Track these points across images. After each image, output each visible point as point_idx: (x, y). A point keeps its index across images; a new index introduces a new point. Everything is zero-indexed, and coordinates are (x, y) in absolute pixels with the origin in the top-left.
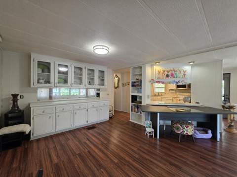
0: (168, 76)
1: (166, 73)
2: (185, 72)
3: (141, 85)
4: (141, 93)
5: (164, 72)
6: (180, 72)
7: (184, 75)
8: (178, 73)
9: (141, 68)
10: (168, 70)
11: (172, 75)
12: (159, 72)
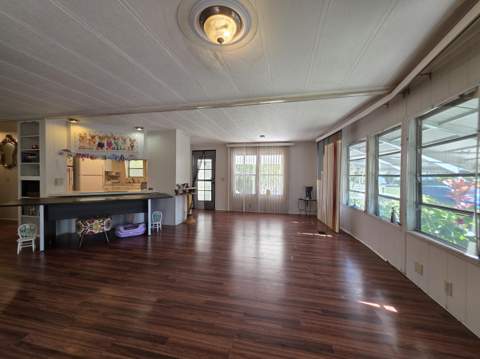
0: (101, 145)
1: (97, 141)
2: (132, 142)
3: (37, 160)
4: (39, 175)
5: (93, 137)
6: (125, 140)
7: (132, 147)
8: (120, 142)
9: (37, 124)
10: (101, 135)
11: (109, 144)
12: (82, 138)
